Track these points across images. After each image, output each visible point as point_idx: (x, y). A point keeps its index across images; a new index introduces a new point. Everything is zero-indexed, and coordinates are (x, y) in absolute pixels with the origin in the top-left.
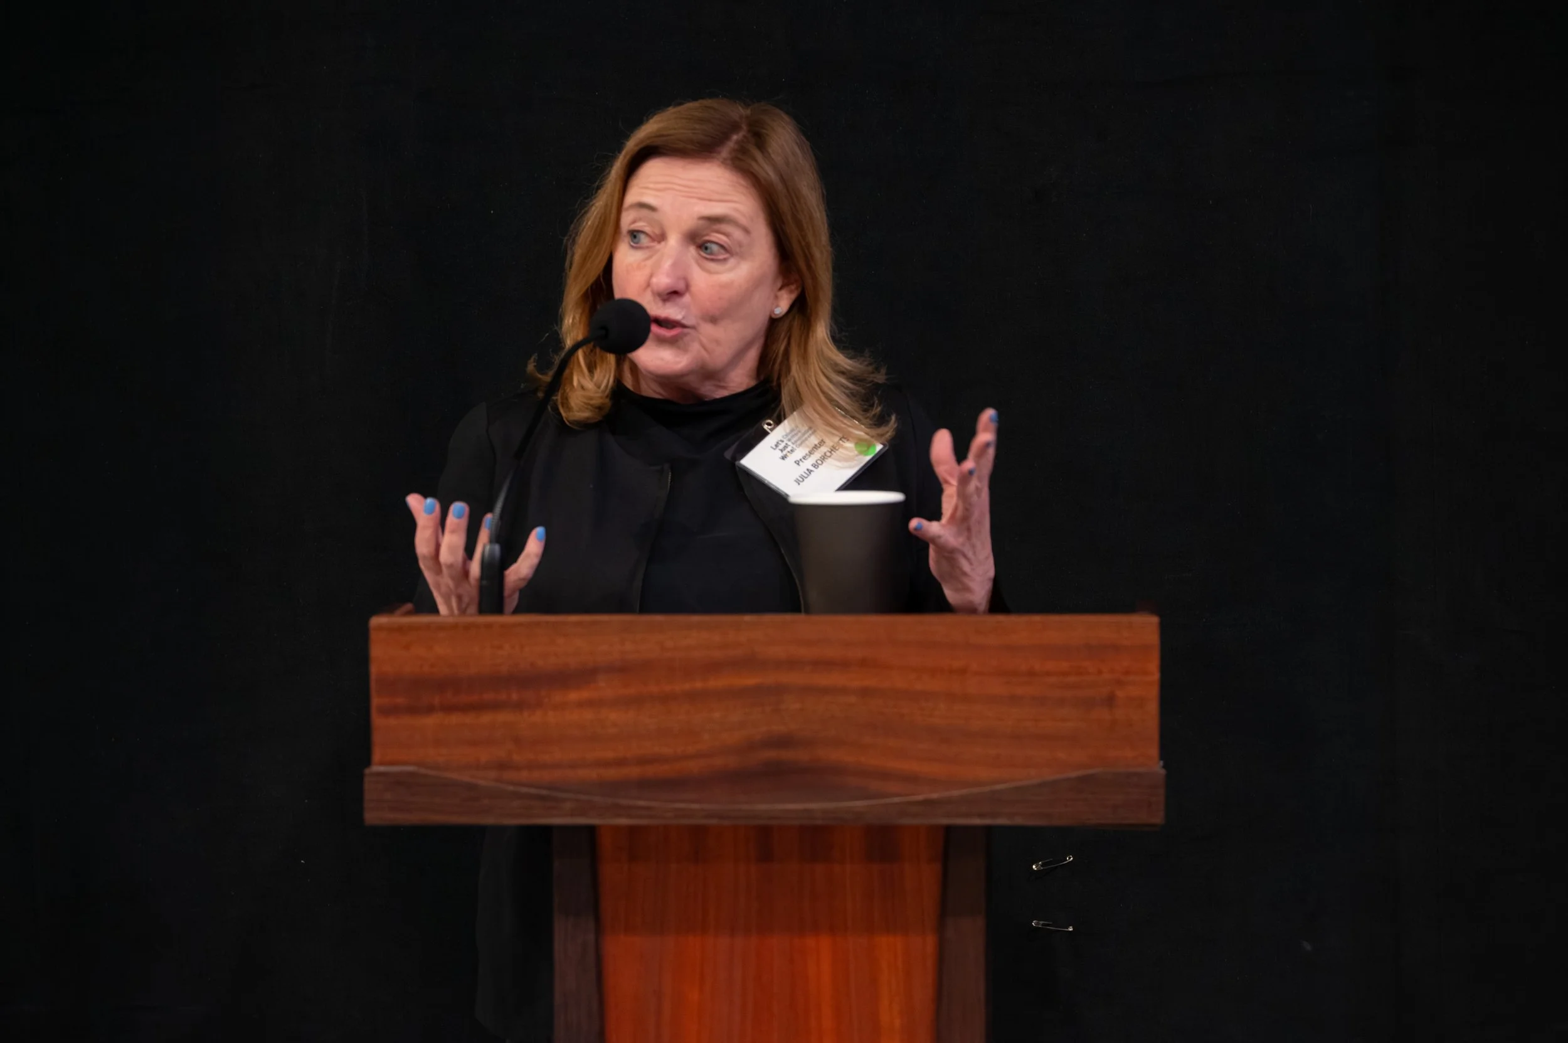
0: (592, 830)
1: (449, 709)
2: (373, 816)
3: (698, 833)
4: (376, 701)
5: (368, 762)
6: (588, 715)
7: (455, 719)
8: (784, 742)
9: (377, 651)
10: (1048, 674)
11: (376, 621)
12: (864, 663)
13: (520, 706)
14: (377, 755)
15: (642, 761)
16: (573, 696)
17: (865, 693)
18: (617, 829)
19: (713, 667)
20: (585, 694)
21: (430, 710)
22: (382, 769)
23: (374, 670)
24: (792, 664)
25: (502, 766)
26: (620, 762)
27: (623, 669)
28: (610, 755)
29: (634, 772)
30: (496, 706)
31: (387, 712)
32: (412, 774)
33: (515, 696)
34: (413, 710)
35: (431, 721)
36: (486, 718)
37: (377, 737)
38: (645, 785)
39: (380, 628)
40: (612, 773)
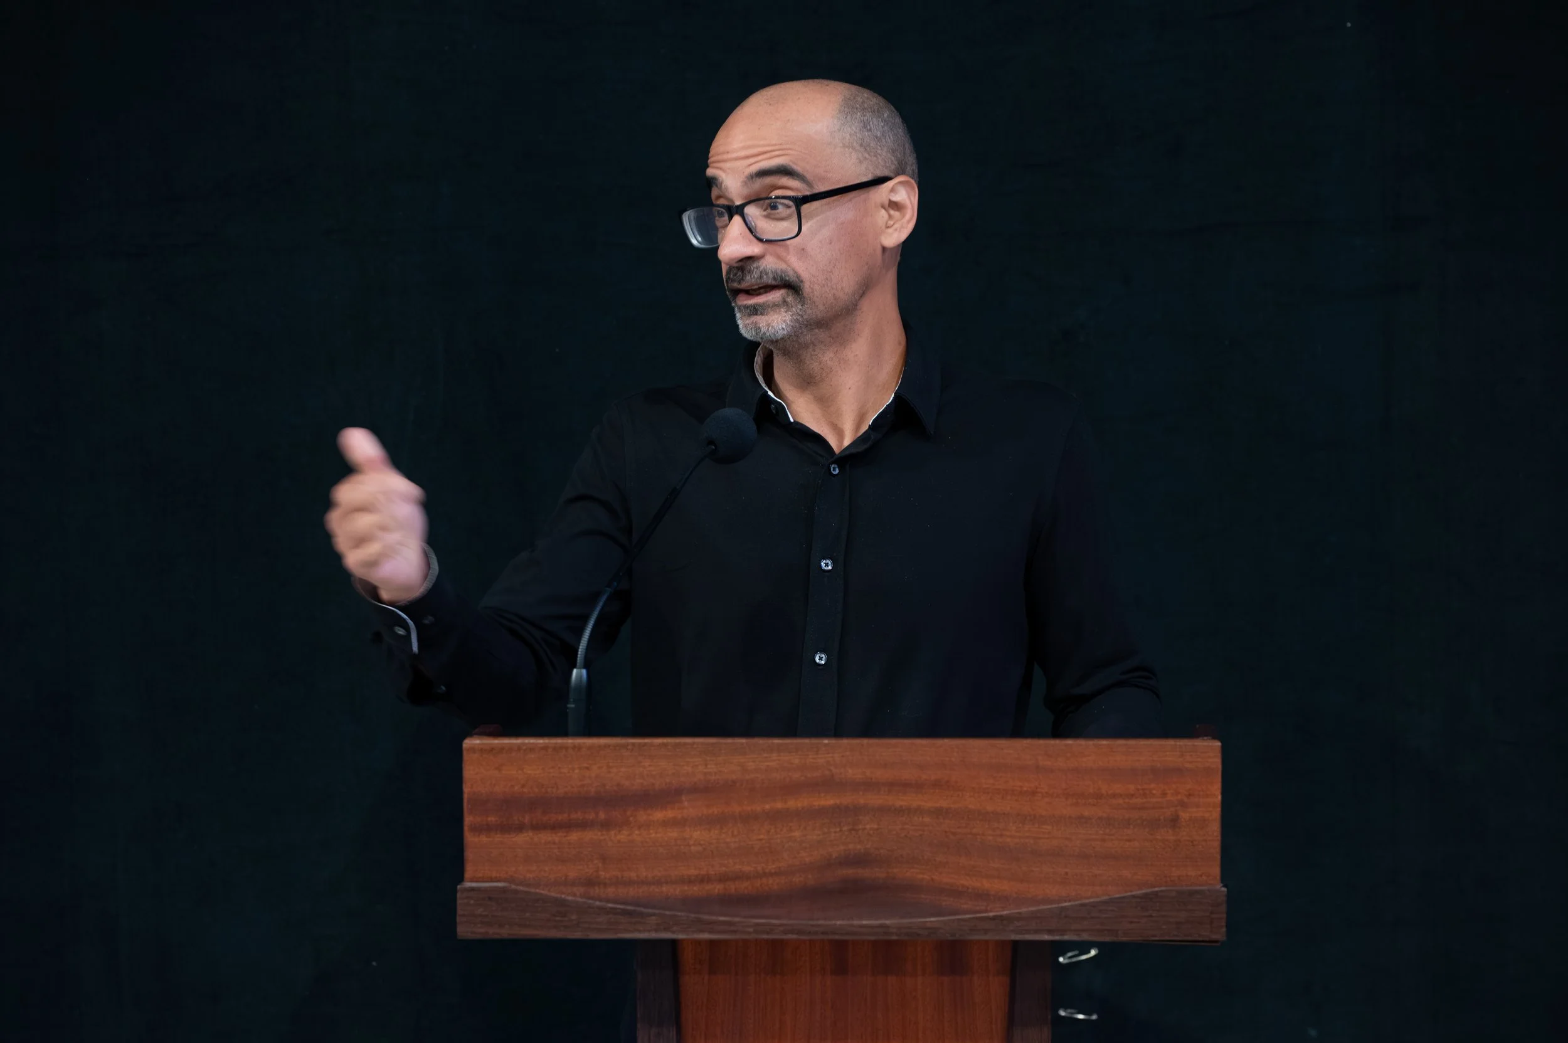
0: (674, 943)
1: (537, 827)
2: (465, 930)
3: (776, 946)
4: (468, 820)
5: (461, 879)
6: (673, 833)
7: (545, 837)
8: (860, 860)
9: (470, 771)
10: (1114, 796)
11: (468, 743)
12: (937, 785)
13: (606, 825)
14: (469, 871)
15: (723, 878)
16: (658, 815)
17: (938, 813)
18: (698, 942)
19: (790, 789)
20: (670, 814)
21: (520, 828)
22: (474, 885)
23: (466, 789)
24: (869, 785)
25: (590, 882)
26: (704, 879)
27: (705, 790)
28: (693, 872)
29: (717, 888)
30: (583, 825)
31: (478, 829)
32: (504, 890)
33: (602, 816)
34: (505, 828)
35: (521, 839)
36: (574, 836)
37: (469, 855)
38: (729, 901)
39: (472, 749)
40: (695, 890)
